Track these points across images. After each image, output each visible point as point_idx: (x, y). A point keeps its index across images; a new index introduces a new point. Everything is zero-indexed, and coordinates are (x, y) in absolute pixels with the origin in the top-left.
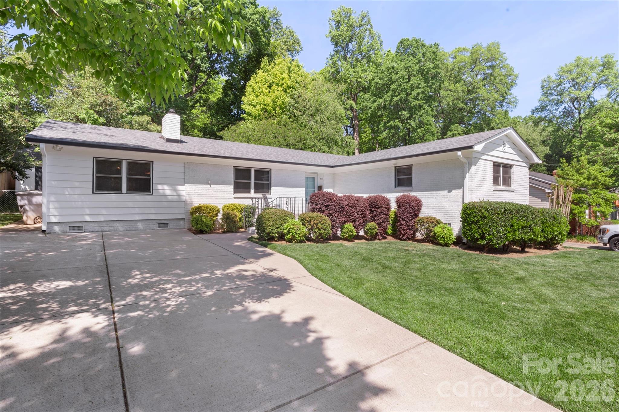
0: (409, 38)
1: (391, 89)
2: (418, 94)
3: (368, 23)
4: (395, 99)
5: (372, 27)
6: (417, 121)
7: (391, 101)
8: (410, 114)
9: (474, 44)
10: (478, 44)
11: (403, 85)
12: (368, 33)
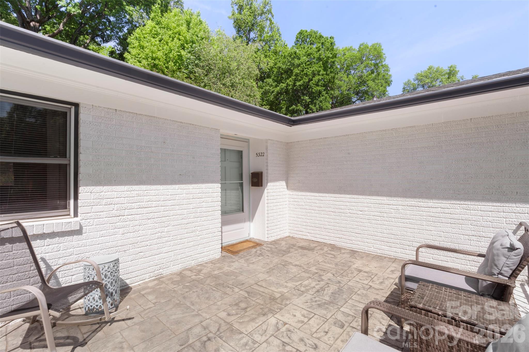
0: (307, 30)
1: (294, 74)
2: (319, 80)
3: (270, 12)
4: (298, 84)
5: (273, 16)
6: (317, 106)
7: (294, 85)
8: (311, 99)
9: (361, 43)
10: (364, 43)
11: (305, 70)
12: (268, 22)
